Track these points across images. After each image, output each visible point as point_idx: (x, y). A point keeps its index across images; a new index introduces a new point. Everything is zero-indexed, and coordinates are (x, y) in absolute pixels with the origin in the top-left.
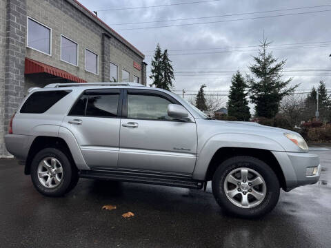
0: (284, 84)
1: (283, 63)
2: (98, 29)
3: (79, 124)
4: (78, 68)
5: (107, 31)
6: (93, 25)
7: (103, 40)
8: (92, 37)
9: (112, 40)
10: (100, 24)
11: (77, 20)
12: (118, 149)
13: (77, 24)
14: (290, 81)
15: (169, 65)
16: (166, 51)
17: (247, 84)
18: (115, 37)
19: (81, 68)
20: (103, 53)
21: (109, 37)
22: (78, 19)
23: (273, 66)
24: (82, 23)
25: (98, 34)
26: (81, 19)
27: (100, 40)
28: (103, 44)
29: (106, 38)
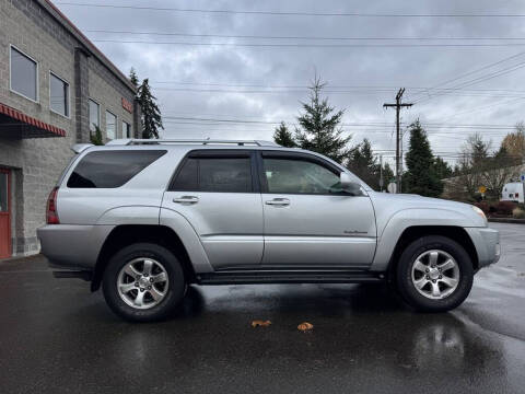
0: (341, 144)
1: (340, 113)
2: (69, 39)
3: (193, 203)
4: (39, 106)
5: (82, 44)
6: (61, 33)
7: (77, 59)
8: (59, 53)
9: (91, 59)
10: (72, 31)
11: (35, 21)
12: (261, 238)
13: (36, 29)
14: (348, 139)
15: (153, 105)
16: (146, 81)
17: (296, 141)
18: (95, 56)
19: (43, 105)
20: (78, 82)
21: (87, 56)
22: (37, 18)
23: (329, 117)
24: (44, 28)
25: (67, 49)
26: (42, 19)
27: (71, 60)
28: (77, 66)
29: (82, 56)
